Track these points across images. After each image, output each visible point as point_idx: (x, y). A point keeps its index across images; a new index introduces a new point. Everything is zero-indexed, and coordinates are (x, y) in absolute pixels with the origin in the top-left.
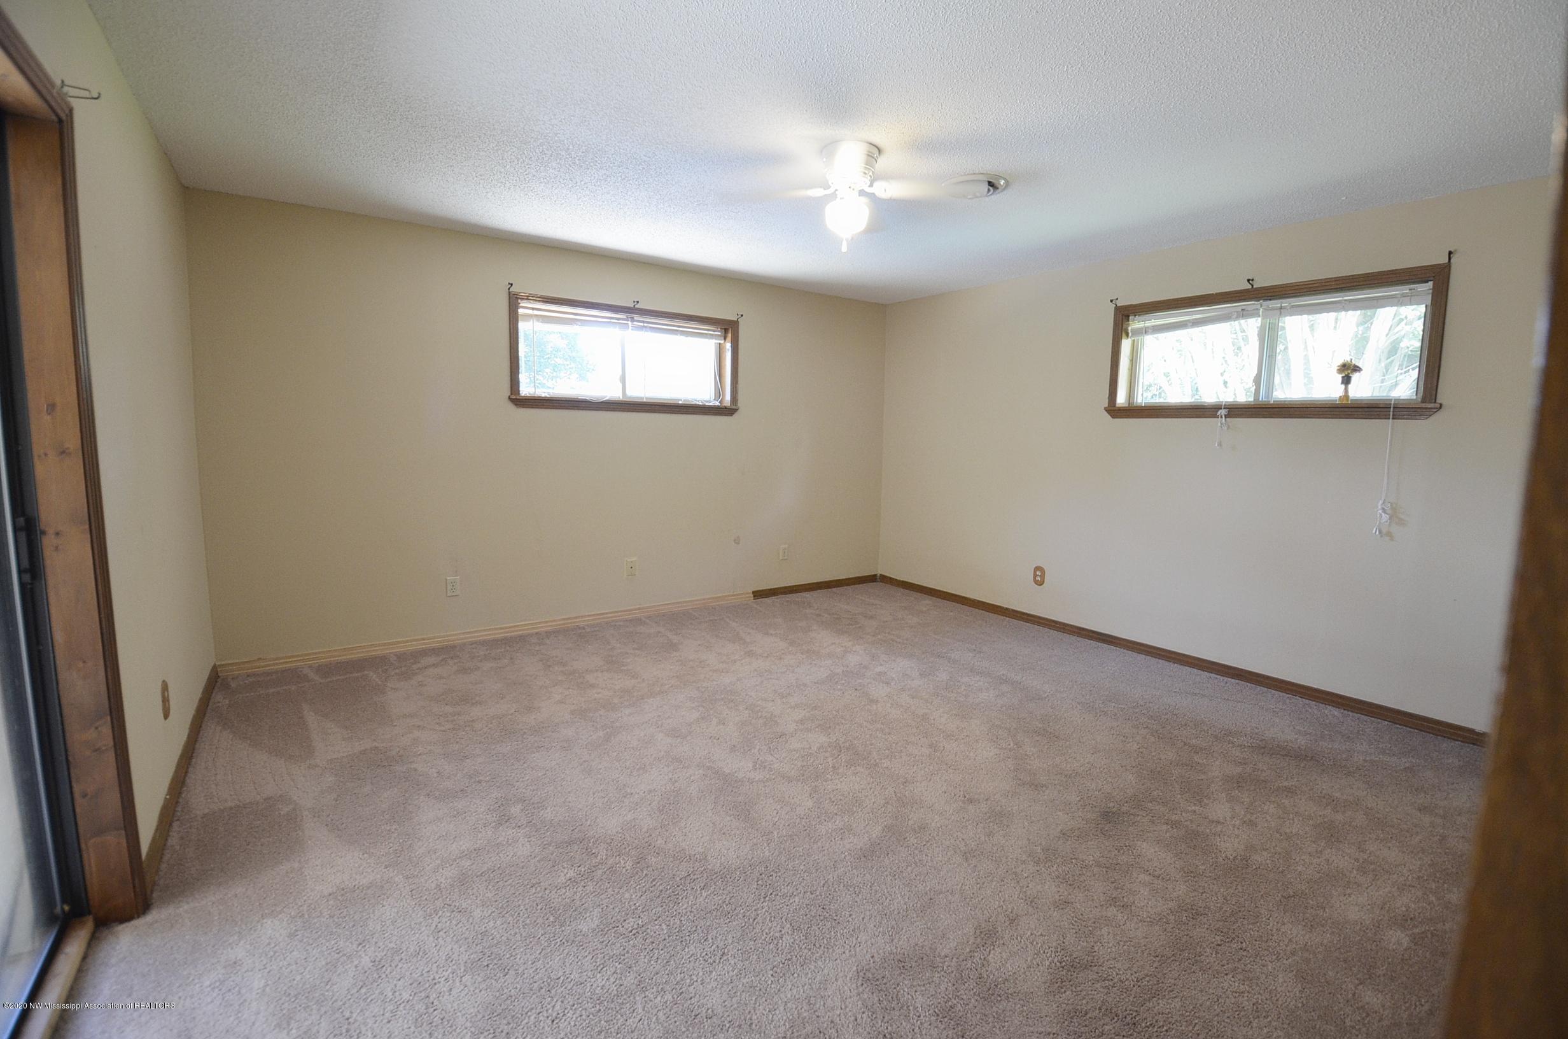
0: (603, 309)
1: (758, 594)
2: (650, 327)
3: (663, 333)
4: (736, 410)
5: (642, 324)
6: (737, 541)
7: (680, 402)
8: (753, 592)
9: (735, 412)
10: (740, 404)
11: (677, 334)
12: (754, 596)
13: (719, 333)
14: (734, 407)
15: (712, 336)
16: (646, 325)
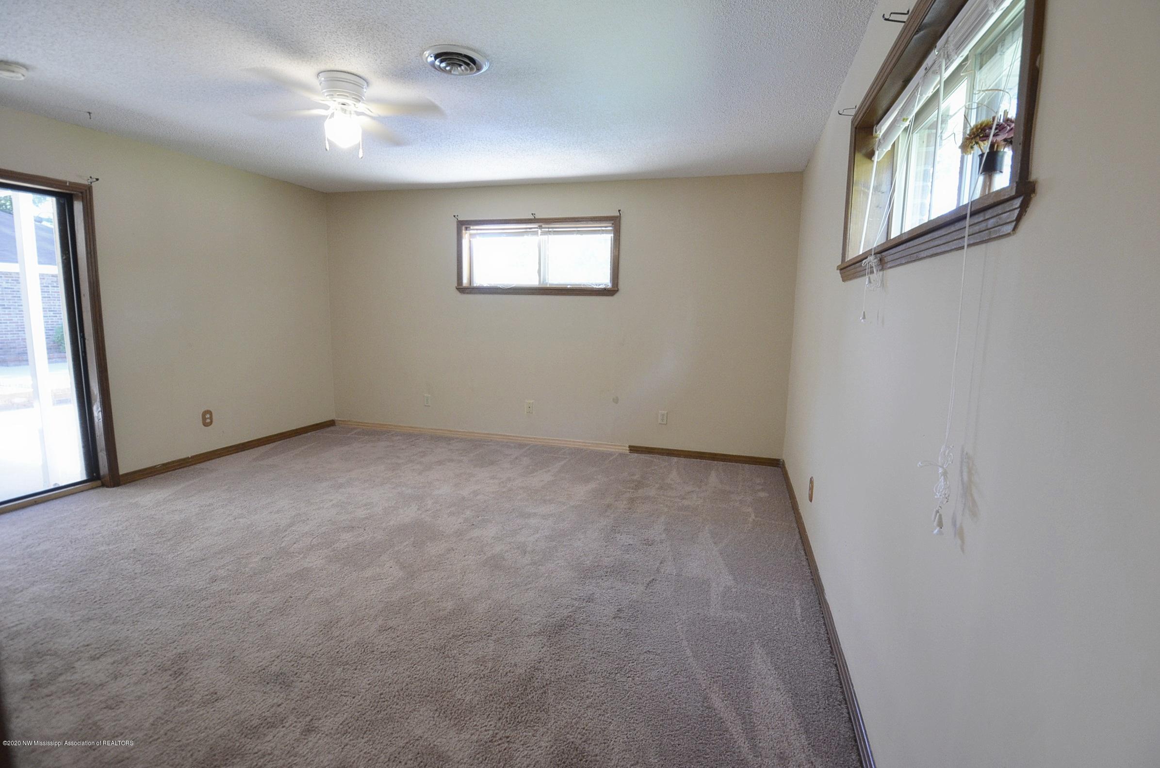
0: (512, 223)
1: (634, 449)
2: (554, 231)
3: (565, 234)
4: (618, 291)
5: (547, 230)
6: (616, 400)
7: (569, 286)
8: (630, 447)
9: (616, 293)
10: (621, 285)
11: (573, 234)
12: (630, 450)
13: (611, 228)
14: (616, 289)
15: (603, 232)
16: (550, 230)
